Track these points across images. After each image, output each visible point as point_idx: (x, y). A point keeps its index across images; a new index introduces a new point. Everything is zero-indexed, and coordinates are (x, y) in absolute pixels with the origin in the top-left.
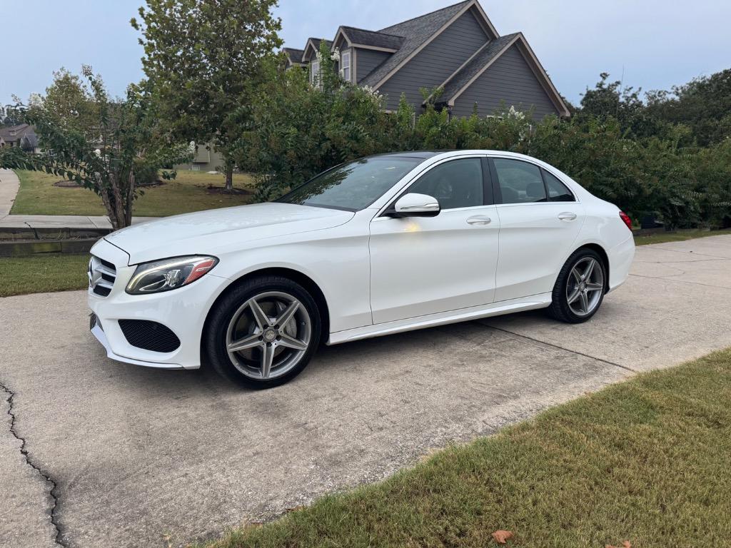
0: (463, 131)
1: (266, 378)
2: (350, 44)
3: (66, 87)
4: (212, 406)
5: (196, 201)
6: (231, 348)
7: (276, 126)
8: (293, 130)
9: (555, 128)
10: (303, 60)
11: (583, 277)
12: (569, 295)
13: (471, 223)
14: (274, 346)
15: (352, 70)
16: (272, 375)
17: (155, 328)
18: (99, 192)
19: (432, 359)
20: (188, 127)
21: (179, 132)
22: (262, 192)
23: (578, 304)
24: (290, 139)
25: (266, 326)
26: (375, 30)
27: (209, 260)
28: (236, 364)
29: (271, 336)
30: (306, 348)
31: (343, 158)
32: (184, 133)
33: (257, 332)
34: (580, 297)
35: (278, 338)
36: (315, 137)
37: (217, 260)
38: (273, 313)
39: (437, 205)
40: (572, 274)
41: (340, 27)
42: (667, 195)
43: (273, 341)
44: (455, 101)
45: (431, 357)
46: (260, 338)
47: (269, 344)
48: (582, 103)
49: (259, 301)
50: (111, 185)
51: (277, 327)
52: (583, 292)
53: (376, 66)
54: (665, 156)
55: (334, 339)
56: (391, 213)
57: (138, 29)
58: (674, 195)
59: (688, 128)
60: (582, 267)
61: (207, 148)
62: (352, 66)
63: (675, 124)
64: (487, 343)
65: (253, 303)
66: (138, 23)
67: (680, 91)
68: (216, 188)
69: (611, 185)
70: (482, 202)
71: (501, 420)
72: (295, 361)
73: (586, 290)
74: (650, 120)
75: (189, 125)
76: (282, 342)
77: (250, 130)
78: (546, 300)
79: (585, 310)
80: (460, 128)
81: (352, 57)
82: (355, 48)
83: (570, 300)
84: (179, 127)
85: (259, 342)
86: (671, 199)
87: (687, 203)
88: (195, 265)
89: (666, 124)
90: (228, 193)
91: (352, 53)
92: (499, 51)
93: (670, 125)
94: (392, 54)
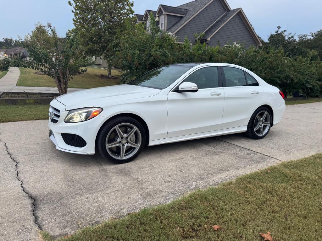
0: (213, 52)
1: (122, 159)
2: (164, 13)
3: (40, 31)
4: (99, 170)
5: (96, 82)
6: (108, 146)
7: (130, 50)
8: (137, 52)
9: (254, 52)
10: (143, 19)
11: (261, 119)
12: (255, 127)
13: (212, 95)
14: (125, 146)
15: (165, 24)
16: (125, 158)
17: (76, 137)
18: (54, 78)
19: (193, 153)
20: (92, 49)
21: (89, 51)
22: (123, 78)
23: (259, 131)
24: (136, 56)
25: (122, 138)
26: (175, 6)
27: (99, 109)
28: (110, 153)
29: (124, 142)
30: (139, 147)
31: (159, 64)
32: (91, 52)
33: (119, 140)
34: (260, 128)
35: (127, 142)
36: (146, 55)
37: (102, 109)
38: (126, 132)
39: (197, 87)
40: (257, 118)
41: (160, 5)
42: (305, 82)
43: (125, 144)
44: (211, 39)
45: (193, 152)
46: (120, 142)
47: (123, 145)
48: (268, 40)
49: (119, 127)
50: (59, 75)
51: (127, 138)
52: (261, 126)
53: (175, 22)
54: (304, 65)
55: (151, 144)
56: (177, 90)
57: (71, 6)
58: (308, 83)
59: (317, 52)
60: (261, 115)
61: (101, 58)
62: (165, 22)
63: (311, 50)
64: (217, 147)
65: (117, 127)
66: (71, 3)
67: (314, 35)
68: (104, 76)
69: (279, 78)
70: (217, 86)
71: (220, 180)
72: (135, 152)
73: (263, 125)
74: (299, 48)
75: (93, 48)
76: (129, 144)
77: (119, 51)
78: (245, 129)
79: (262, 133)
80: (211, 51)
81: (165, 18)
82: (166, 14)
83: (255, 129)
84: (89, 49)
85: (119, 144)
86: (306, 85)
87: (314, 86)
88: (93, 111)
89: (306, 50)
90: (109, 78)
91: (165, 17)
92: (231, 16)
93: (308, 50)
94: (183, 17)
